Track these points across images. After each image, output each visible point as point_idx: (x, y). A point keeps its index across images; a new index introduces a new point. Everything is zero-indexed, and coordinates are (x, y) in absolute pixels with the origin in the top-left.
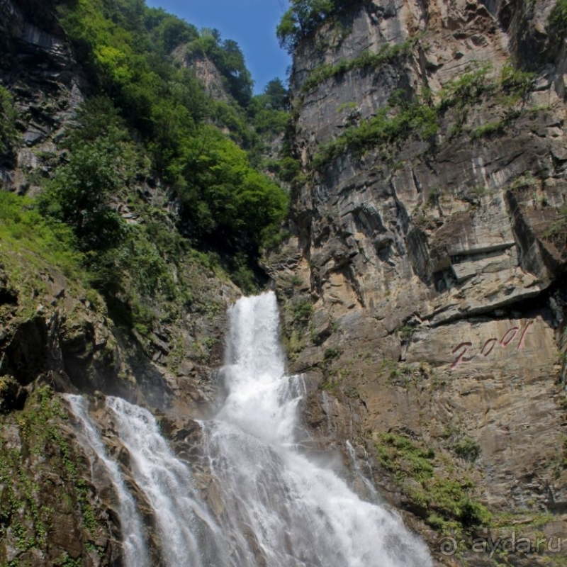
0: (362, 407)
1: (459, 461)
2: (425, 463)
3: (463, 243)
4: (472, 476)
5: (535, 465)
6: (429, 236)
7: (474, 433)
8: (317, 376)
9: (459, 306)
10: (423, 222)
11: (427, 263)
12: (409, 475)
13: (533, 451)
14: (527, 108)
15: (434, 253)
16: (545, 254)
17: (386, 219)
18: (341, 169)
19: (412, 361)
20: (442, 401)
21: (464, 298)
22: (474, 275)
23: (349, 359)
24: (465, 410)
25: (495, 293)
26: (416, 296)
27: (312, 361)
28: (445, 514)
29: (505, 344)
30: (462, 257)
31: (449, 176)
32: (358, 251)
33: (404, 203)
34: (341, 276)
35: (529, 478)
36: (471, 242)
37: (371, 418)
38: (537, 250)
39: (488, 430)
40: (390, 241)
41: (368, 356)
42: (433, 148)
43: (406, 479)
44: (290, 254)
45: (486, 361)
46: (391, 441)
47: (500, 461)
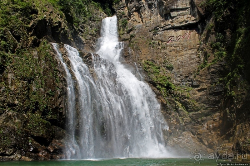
0: (140, 53)
1: (167, 70)
2: (157, 70)
3: (174, 6)
4: (171, 75)
5: (189, 73)
6: (164, 3)
7: (172, 62)
8: (128, 42)
9: (171, 25)
11: (163, 11)
12: (152, 73)
13: (189, 69)
15: (165, 8)
16: (198, 11)
19: (156, 40)
20: (164, 53)
21: (173, 23)
22: (177, 16)
23: (137, 38)
24: (170, 56)
25: (182, 22)
26: (159, 21)
27: (126, 38)
28: (162, 85)
29: (184, 37)
30: (174, 10)
32: (143, 6)
34: (137, 13)
35: (187, 77)
36: (177, 6)
37: (142, 56)
38: (196, 10)
39: (176, 62)
40: (153, 4)
41: (143, 38)
43: (151, 75)
44: (122, 5)
45: (178, 42)
46: (148, 63)
47: (179, 72)
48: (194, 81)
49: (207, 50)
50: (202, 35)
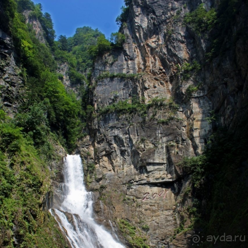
0: (113, 209)
1: (143, 231)
2: (133, 231)
3: (151, 159)
4: (146, 237)
5: (165, 236)
6: (140, 154)
7: (149, 222)
8: (97, 194)
9: (147, 180)
10: (138, 148)
11: (138, 162)
12: (128, 235)
13: (165, 232)
14: (175, 117)
15: (141, 160)
17: (125, 142)
18: (111, 118)
19: (130, 196)
20: (139, 211)
21: (149, 178)
22: (153, 171)
23: (109, 190)
24: (146, 215)
25: (159, 178)
26: (133, 173)
27: (95, 187)
29: (159, 196)
30: (150, 164)
31: (149, 133)
32: (114, 151)
33: (133, 139)
34: (107, 158)
35: (163, 240)
36: (154, 160)
37: (116, 213)
38: (173, 168)
39: (152, 223)
40: (126, 150)
41: (116, 191)
42: (144, 121)
43: (127, 236)
44: (87, 142)
45: (153, 200)
46: (123, 222)
47: (155, 233)
48: (171, 245)
49: (183, 214)
50: (179, 197)
